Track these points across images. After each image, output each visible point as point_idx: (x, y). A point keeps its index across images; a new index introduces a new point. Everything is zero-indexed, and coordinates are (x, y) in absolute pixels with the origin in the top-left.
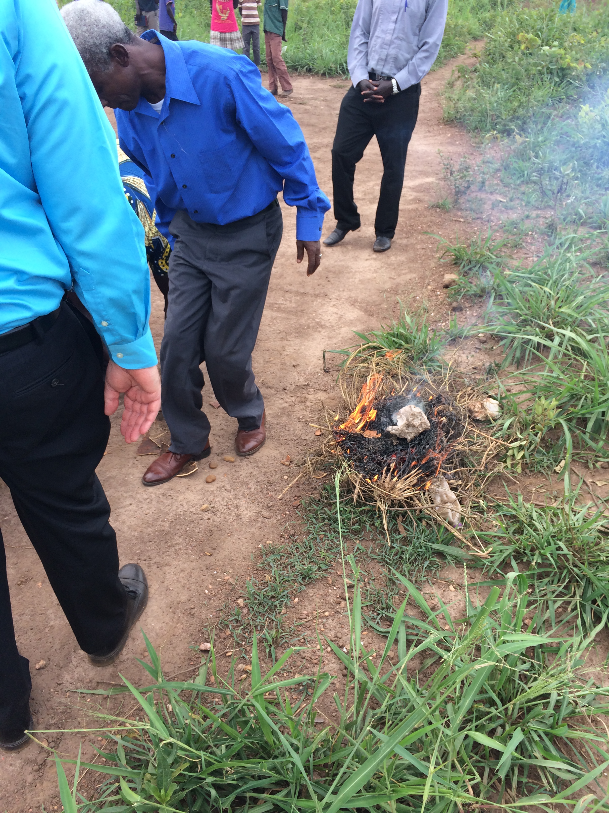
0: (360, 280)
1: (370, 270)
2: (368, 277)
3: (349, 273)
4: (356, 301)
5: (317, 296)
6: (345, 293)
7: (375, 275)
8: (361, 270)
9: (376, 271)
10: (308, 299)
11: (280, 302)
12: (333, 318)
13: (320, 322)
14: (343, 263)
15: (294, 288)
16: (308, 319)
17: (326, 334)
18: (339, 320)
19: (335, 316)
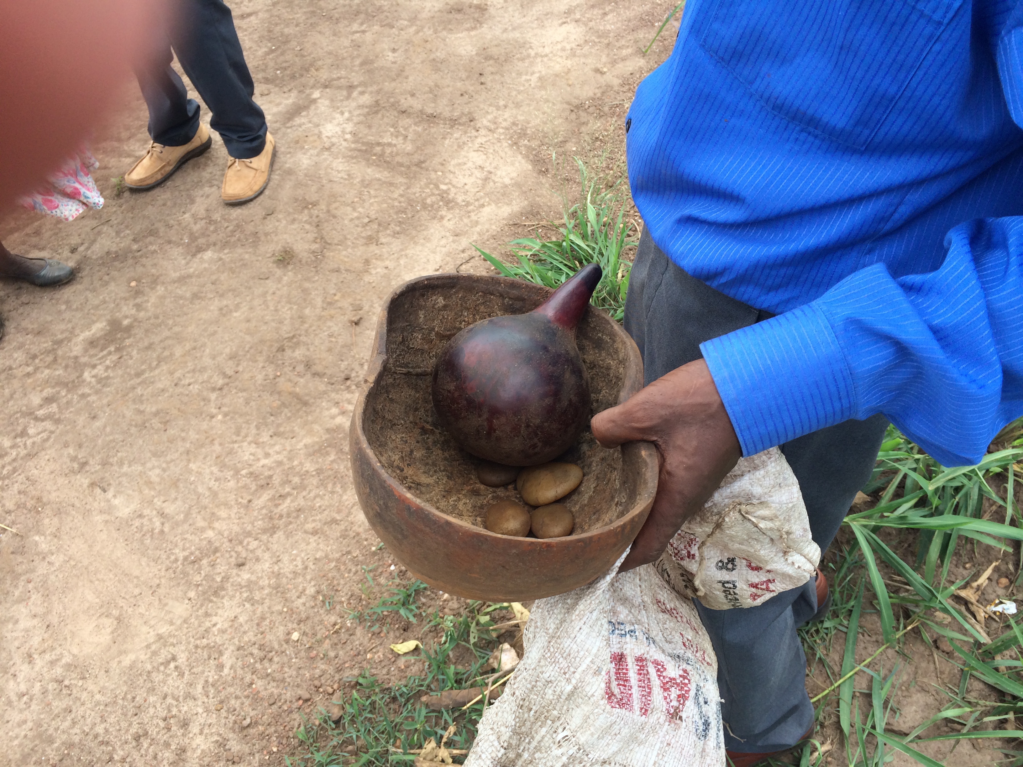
0: (540, 78)
1: (563, 49)
2: (558, 68)
3: (523, 60)
4: (523, 134)
5: (454, 122)
6: (507, 114)
7: (569, 63)
8: (547, 50)
9: (573, 54)
10: (437, 130)
11: (387, 139)
12: (472, 179)
13: (447, 192)
14: (517, 34)
15: (416, 104)
16: (427, 185)
17: (450, 225)
18: (483, 186)
19: (478, 174)
